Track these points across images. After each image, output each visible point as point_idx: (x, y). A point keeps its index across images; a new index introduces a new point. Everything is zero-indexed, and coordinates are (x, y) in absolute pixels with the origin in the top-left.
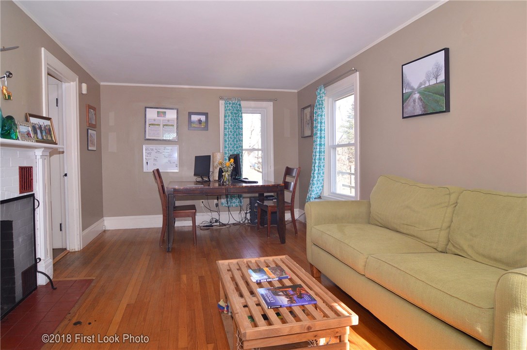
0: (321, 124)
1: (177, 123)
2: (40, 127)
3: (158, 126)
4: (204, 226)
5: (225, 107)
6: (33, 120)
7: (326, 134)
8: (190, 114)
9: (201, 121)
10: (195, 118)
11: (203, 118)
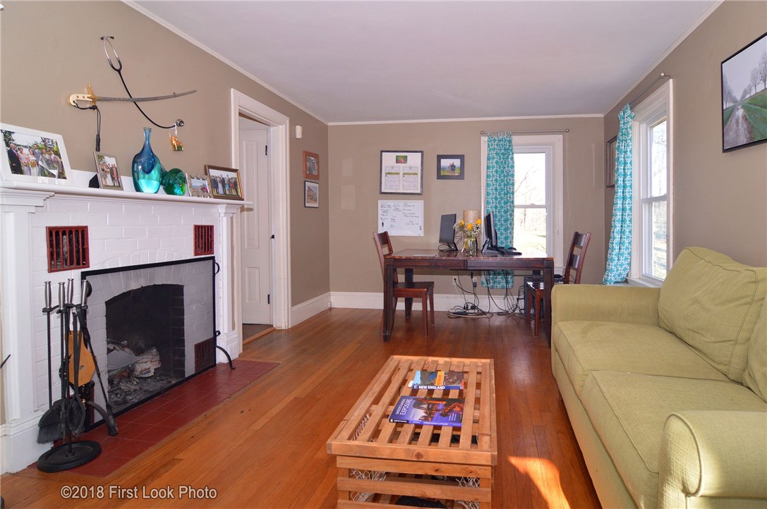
0: (624, 167)
1: (422, 170)
2: (223, 181)
3: (397, 176)
4: (454, 313)
5: (489, 145)
6: (213, 173)
7: (635, 180)
8: (440, 157)
9: (455, 166)
10: (445, 163)
11: (457, 162)
